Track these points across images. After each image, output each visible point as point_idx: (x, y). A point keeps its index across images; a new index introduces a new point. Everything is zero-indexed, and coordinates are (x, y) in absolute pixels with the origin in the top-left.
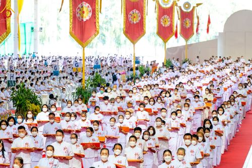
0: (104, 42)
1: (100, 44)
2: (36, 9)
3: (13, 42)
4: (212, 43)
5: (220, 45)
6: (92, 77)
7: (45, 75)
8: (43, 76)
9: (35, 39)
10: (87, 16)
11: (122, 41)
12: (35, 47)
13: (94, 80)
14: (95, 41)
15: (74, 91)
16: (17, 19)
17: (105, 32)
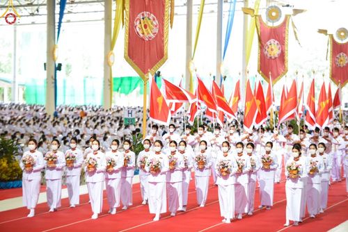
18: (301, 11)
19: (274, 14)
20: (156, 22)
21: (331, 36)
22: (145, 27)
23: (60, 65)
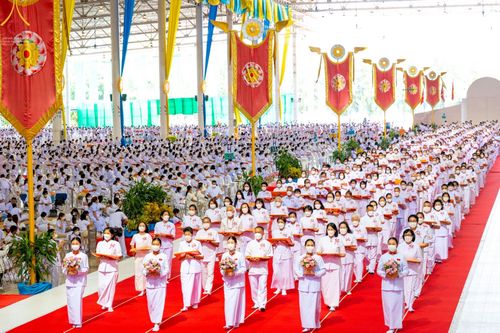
0: (357, 109)
1: (354, 112)
2: (295, 82)
3: (274, 112)
4: (457, 108)
5: (463, 110)
6: (347, 142)
7: (305, 141)
8: (302, 142)
9: (295, 109)
10: (341, 86)
11: (373, 109)
12: (295, 116)
13: (349, 145)
14: (349, 108)
15: (331, 155)
16: (278, 91)
17: (357, 100)
18: (362, 49)
19: (338, 52)
20: (261, 71)
22: (252, 75)
23: (125, 96)
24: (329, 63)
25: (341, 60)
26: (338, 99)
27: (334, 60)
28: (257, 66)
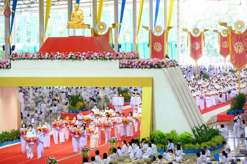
19: (196, 31)
21: (220, 33)
23: (14, 47)
24: (192, 37)
25: (197, 35)
26: (196, 53)
27: (194, 35)
28: (160, 44)
